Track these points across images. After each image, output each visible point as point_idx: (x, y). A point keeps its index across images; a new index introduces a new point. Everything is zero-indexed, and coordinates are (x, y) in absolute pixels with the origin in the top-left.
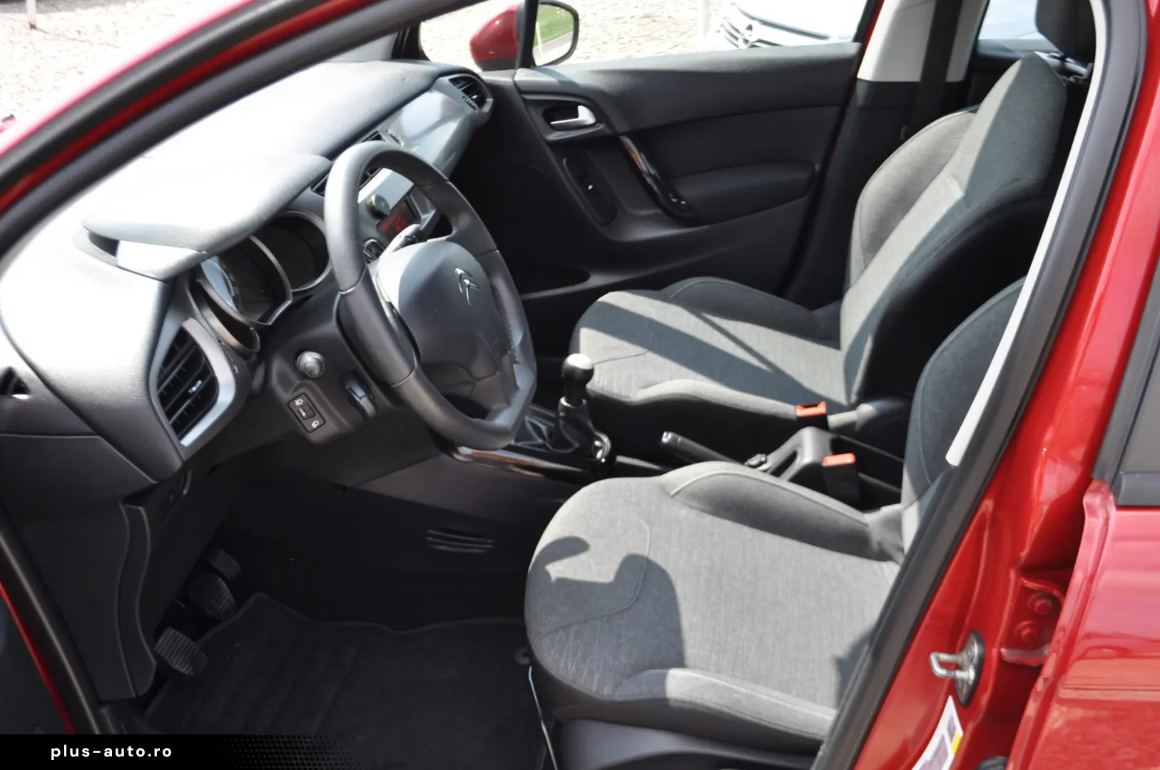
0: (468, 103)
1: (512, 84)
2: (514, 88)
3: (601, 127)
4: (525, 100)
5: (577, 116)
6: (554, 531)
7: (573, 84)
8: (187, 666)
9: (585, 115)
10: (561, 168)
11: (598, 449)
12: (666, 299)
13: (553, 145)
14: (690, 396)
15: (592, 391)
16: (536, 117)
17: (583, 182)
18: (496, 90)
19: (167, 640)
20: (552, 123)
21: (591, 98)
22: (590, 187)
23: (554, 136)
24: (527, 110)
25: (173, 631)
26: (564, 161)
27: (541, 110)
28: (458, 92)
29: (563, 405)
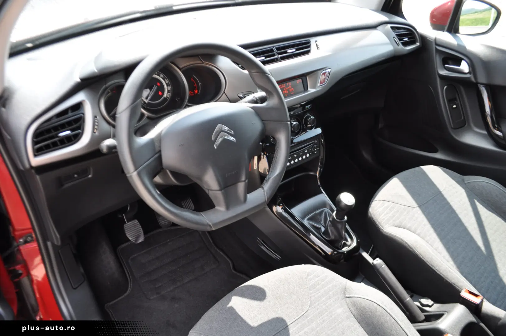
0: (395, 41)
1: (434, 39)
2: (434, 41)
3: (468, 76)
4: (436, 49)
5: (459, 65)
6: (258, 281)
7: (465, 48)
8: (133, 238)
9: (464, 67)
10: (442, 91)
11: (345, 245)
13: (442, 77)
16: (438, 60)
17: (451, 101)
18: (423, 39)
19: (132, 224)
20: (446, 65)
21: (472, 59)
22: (454, 106)
23: (443, 72)
24: (436, 55)
26: (445, 87)
27: (443, 57)
28: (393, 34)
29: (333, 216)
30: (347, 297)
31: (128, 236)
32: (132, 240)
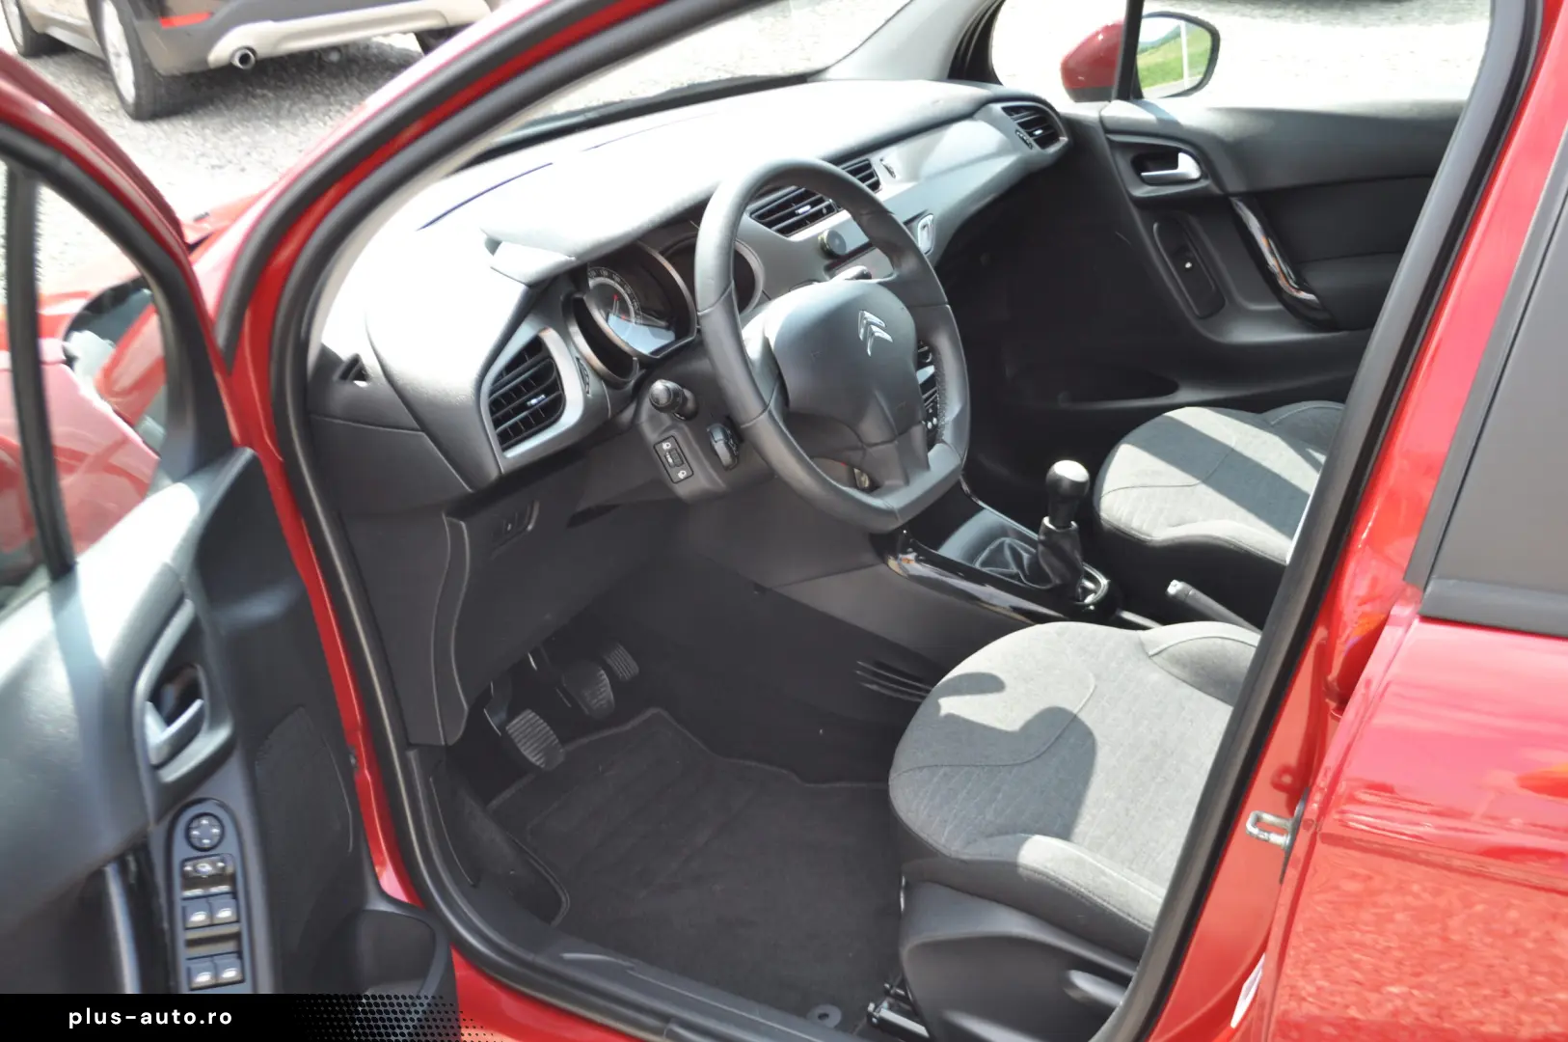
0: (1023, 139)
1: (1098, 119)
2: (1099, 125)
3: (1204, 183)
4: (1111, 142)
5: (1175, 165)
7: (1176, 124)
8: (538, 756)
9: (1187, 166)
10: (1150, 237)
11: (1087, 592)
12: (1264, 426)
13: (1143, 204)
14: (1227, 541)
15: (1108, 522)
16: (1122, 165)
17: (1178, 254)
18: (1073, 125)
19: (523, 722)
20: (1144, 174)
21: (1199, 145)
22: (1188, 265)
23: (1142, 192)
24: (1113, 155)
25: (533, 714)
26: (1155, 226)
27: (1130, 156)
28: (1012, 123)
29: (1047, 527)
30: (1153, 656)
31: (525, 753)
32: (538, 763)
